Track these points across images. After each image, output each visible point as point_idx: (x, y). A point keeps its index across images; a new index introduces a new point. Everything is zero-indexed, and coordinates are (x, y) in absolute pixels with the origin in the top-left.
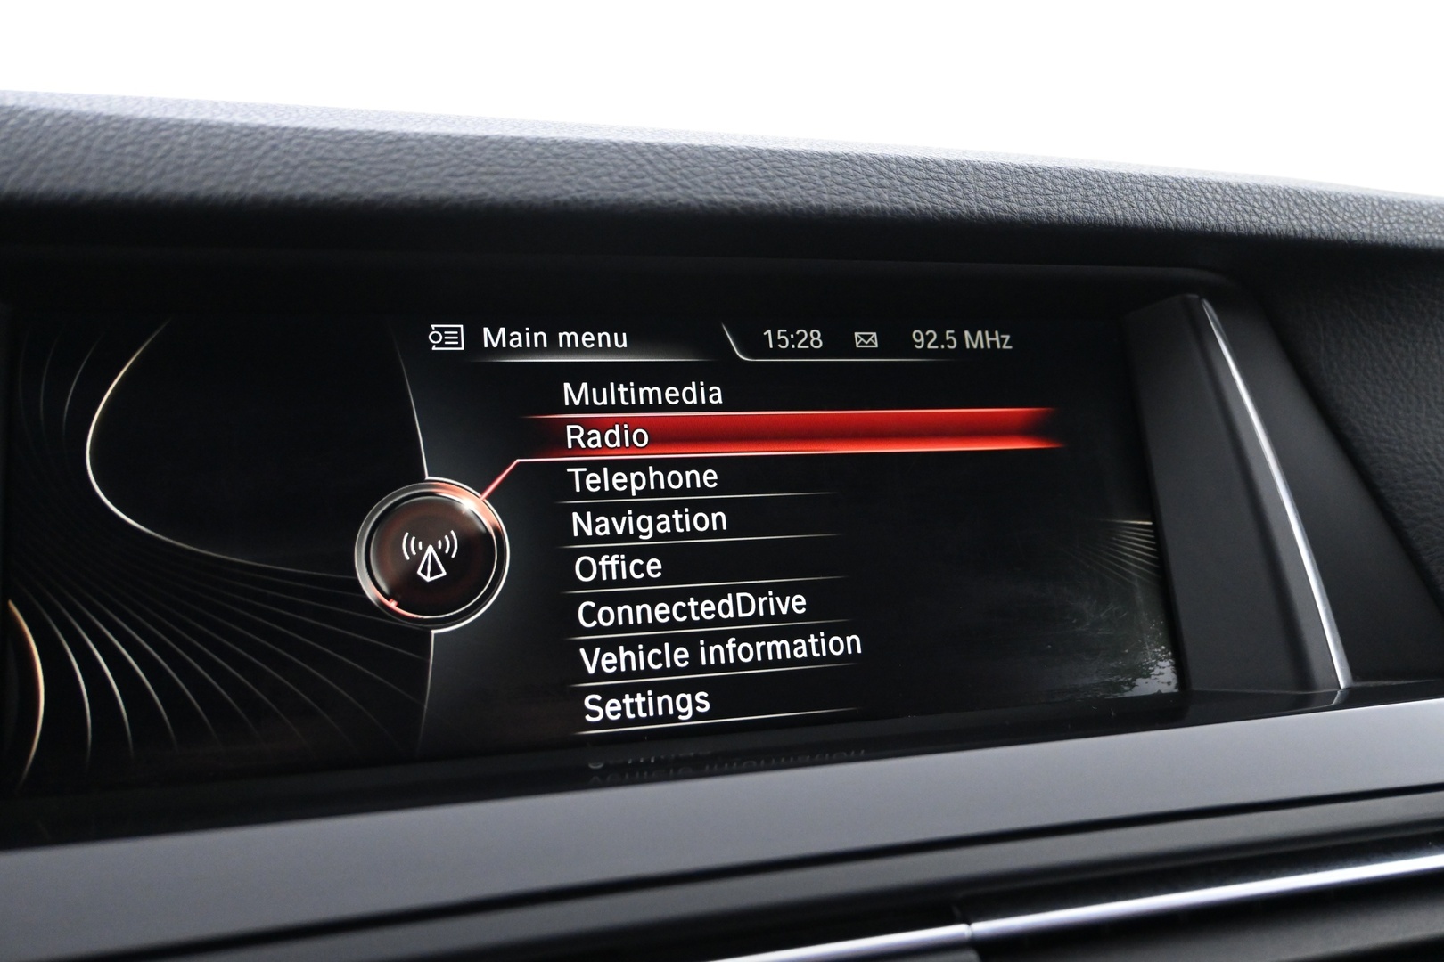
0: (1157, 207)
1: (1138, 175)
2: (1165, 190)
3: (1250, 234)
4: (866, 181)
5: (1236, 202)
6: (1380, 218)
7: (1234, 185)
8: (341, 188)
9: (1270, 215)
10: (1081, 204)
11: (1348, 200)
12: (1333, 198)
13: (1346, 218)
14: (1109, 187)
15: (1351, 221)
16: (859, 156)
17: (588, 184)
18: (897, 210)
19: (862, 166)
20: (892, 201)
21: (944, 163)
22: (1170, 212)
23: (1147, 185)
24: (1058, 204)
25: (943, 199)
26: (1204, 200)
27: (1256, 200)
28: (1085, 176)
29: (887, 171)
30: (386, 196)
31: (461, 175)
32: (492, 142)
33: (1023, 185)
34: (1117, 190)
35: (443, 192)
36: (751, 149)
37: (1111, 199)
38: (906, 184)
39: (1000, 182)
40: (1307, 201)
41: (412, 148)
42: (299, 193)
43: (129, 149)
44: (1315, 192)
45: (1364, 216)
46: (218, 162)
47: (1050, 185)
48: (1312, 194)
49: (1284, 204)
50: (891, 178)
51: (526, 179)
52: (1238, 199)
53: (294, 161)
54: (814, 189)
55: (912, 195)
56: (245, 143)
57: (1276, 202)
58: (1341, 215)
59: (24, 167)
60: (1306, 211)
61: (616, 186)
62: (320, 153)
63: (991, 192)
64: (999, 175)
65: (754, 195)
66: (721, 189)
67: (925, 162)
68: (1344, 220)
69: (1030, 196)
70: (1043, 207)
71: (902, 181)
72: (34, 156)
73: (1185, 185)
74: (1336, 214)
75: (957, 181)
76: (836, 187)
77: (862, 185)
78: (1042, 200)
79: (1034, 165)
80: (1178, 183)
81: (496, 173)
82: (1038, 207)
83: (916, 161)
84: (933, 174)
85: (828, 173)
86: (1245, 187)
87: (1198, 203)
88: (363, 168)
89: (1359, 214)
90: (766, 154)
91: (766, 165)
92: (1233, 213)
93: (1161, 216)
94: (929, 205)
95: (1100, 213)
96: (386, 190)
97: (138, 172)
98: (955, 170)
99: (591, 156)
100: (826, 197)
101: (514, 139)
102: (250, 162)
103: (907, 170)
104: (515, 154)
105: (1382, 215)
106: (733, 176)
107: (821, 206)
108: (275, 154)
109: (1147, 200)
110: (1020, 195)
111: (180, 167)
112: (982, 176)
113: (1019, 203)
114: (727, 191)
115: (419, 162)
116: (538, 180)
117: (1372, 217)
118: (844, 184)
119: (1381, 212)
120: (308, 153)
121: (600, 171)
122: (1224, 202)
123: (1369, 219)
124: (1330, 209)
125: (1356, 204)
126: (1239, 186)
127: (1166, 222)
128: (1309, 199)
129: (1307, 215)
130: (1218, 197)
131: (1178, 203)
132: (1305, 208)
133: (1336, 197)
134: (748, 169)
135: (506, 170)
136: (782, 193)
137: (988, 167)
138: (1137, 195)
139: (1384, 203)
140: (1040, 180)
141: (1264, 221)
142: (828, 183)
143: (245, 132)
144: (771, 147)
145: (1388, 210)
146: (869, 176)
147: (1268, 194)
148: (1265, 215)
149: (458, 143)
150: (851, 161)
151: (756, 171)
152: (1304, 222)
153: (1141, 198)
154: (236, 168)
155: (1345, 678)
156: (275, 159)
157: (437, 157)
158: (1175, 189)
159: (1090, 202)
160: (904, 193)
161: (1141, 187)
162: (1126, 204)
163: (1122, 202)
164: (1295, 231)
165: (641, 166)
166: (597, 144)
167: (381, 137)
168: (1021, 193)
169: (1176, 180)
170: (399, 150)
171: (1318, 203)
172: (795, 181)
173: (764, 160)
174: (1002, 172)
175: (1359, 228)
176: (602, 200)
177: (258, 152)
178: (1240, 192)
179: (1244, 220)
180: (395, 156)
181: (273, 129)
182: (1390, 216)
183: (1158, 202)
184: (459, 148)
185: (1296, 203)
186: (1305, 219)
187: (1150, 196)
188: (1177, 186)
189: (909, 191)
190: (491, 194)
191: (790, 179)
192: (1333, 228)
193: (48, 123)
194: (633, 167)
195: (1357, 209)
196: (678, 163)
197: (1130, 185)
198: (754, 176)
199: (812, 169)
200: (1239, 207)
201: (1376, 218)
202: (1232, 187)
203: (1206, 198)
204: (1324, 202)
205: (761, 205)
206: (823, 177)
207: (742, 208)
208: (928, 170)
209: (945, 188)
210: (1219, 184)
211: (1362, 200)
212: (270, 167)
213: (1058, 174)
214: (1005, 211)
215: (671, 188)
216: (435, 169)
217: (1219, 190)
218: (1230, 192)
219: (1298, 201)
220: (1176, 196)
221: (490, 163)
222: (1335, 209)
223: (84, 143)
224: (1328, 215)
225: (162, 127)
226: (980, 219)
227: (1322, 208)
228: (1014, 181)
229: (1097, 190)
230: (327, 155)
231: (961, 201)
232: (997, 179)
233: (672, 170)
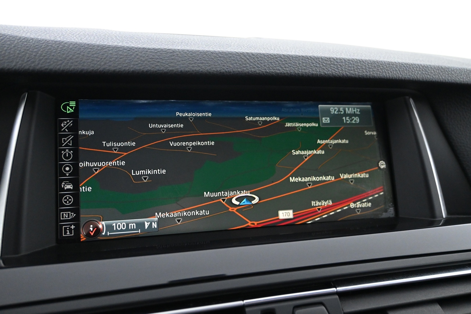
0: (399, 73)
1: (394, 62)
2: (402, 67)
3: (427, 81)
4: (312, 65)
5: (423, 71)
6: (466, 75)
7: (423, 65)
8: (157, 68)
9: (433, 75)
10: (376, 72)
11: (457, 69)
12: (452, 69)
13: (456, 76)
14: (385, 66)
15: (457, 77)
16: (310, 57)
17: (230, 66)
18: (321, 74)
19: (311, 60)
20: (320, 72)
21: (335, 59)
22: (403, 74)
23: (396, 66)
24: (370, 72)
25: (335, 71)
26: (413, 70)
27: (429, 70)
28: (378, 63)
29: (318, 62)
30: (171, 71)
31: (192, 64)
32: (201, 53)
33: (359, 66)
34: (387, 67)
35: (187, 69)
36: (278, 54)
37: (385, 70)
38: (324, 66)
39: (352, 65)
40: (444, 70)
41: (177, 55)
42: (145, 69)
43: (95, 55)
44: (447, 67)
45: (462, 75)
46: (121, 60)
47: (367, 66)
48: (446, 68)
49: (438, 71)
50: (319, 64)
51: (212, 65)
52: (424, 70)
53: (143, 59)
54: (297, 68)
55: (326, 70)
56: (129, 53)
57: (435, 70)
58: (455, 75)
59: (66, 62)
60: (444, 74)
61: (238, 67)
62: (151, 56)
63: (349, 68)
64: (352, 63)
65: (279, 70)
66: (269, 68)
67: (330, 59)
68: (456, 77)
69: (361, 70)
70: (365, 73)
71: (323, 65)
72: (68, 58)
73: (408, 66)
74: (453, 74)
75: (340, 65)
76: (303, 67)
77: (311, 66)
78: (365, 71)
79: (362, 59)
80: (406, 65)
81: (203, 63)
82: (363, 73)
83: (327, 58)
84: (332, 63)
85: (301, 62)
86: (426, 66)
87: (411, 71)
88: (164, 61)
89: (460, 74)
90: (282, 56)
91: (282, 60)
92: (422, 74)
93: (400, 76)
94: (331, 73)
95: (382, 75)
96: (171, 69)
97: (98, 63)
98: (339, 61)
99: (230, 57)
100: (300, 70)
101: (207, 51)
102: (131, 60)
103: (324, 61)
104: (208, 57)
105: (467, 75)
106: (273, 63)
107: (299, 73)
108: (138, 57)
109: (396, 70)
110: (358, 69)
111: (110, 61)
112: (347, 63)
113: (358, 72)
114: (271, 69)
115: (180, 59)
116: (215, 65)
117: (464, 75)
118: (306, 66)
119: (467, 73)
120: (147, 57)
121: (233, 62)
122: (419, 71)
123: (463, 76)
124: (451, 73)
125: (459, 71)
126: (424, 65)
127: (402, 78)
128: (445, 70)
129: (444, 75)
130: (418, 69)
131: (406, 71)
132: (444, 73)
133: (453, 69)
134: (277, 61)
135: (206, 62)
136: (287, 69)
137: (349, 60)
138: (393, 69)
139: (468, 70)
140: (364, 64)
141: (431, 77)
142: (301, 66)
143: (128, 49)
144: (284, 54)
145: (469, 73)
146: (313, 63)
147: (433, 68)
148: (432, 75)
149: (191, 53)
150: (308, 58)
151: (280, 62)
152: (443, 77)
153: (394, 70)
154: (127, 61)
155: (445, 215)
156: (138, 59)
157: (185, 57)
158: (405, 67)
159: (379, 71)
160: (323, 69)
161: (394, 66)
162: (390, 72)
163: (389, 71)
164: (440, 80)
165: (245, 60)
166: (232, 53)
167: (168, 51)
168: (359, 69)
169: (405, 64)
170: (174, 55)
171: (448, 71)
172: (291, 65)
173: (282, 58)
174: (353, 62)
175: (460, 79)
176: (234, 72)
177: (133, 56)
178: (424, 67)
179: (425, 77)
180: (173, 57)
181: (136, 48)
182: (469, 75)
183: (400, 71)
184: (192, 54)
185: (441, 71)
186: (444, 76)
187: (397, 69)
188: (405, 66)
189: (325, 69)
190: (201, 70)
191: (290, 65)
192: (452, 79)
193: (71, 47)
194: (243, 61)
195: (459, 72)
196: (256, 59)
197: (391, 65)
198: (279, 64)
199: (296, 61)
200: (424, 72)
201: (465, 76)
202: (422, 66)
203: (414, 69)
204: (450, 70)
205: (281, 73)
206: (299, 64)
207: (275, 74)
208: (331, 61)
209: (336, 67)
210: (418, 65)
211: (461, 70)
212: (137, 61)
213: (370, 62)
214: (353, 75)
215: (255, 68)
216: (185, 62)
217: (418, 67)
218: (421, 68)
219: (442, 70)
220: (405, 69)
221: (201, 59)
222: (453, 73)
223: (82, 54)
224: (451, 75)
225: (104, 48)
226: (346, 77)
227: (449, 73)
228: (356, 65)
229: (381, 68)
230: (153, 57)
231: (341, 71)
232: (351, 64)
233: (255, 62)
